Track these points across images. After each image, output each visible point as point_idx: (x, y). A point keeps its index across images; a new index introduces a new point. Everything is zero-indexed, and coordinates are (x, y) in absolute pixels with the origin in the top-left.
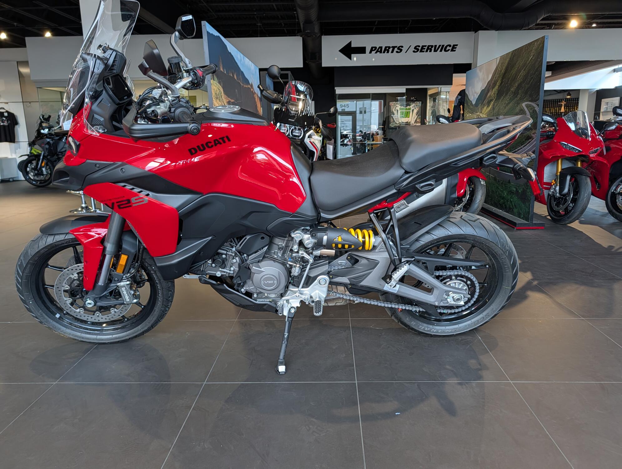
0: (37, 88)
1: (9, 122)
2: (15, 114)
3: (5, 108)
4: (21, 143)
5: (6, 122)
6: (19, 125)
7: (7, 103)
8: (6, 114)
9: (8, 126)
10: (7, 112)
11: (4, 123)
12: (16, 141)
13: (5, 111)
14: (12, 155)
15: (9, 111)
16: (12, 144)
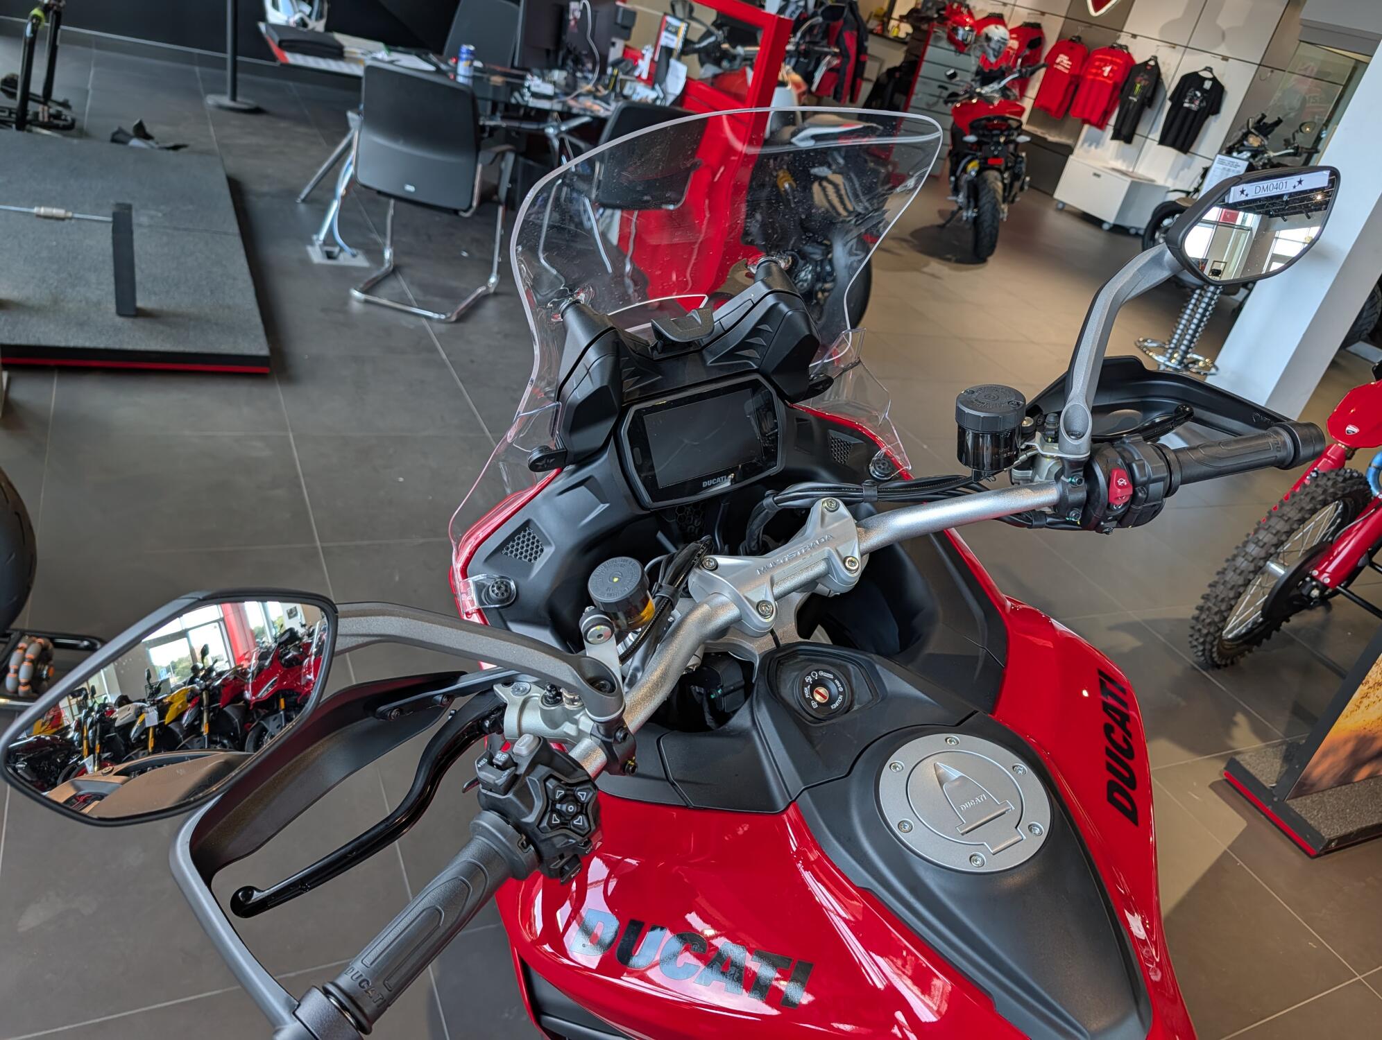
0: (1301, 41)
1: (1204, 104)
2: (1227, 88)
3: (1214, 72)
4: (1197, 157)
5: (1197, 102)
6: (1218, 115)
7: (1225, 59)
8: (1208, 85)
9: (1196, 113)
10: (1214, 80)
11: (1193, 103)
12: (1192, 150)
13: (1210, 76)
14: (1166, 180)
15: (1219, 79)
16: (1182, 155)
